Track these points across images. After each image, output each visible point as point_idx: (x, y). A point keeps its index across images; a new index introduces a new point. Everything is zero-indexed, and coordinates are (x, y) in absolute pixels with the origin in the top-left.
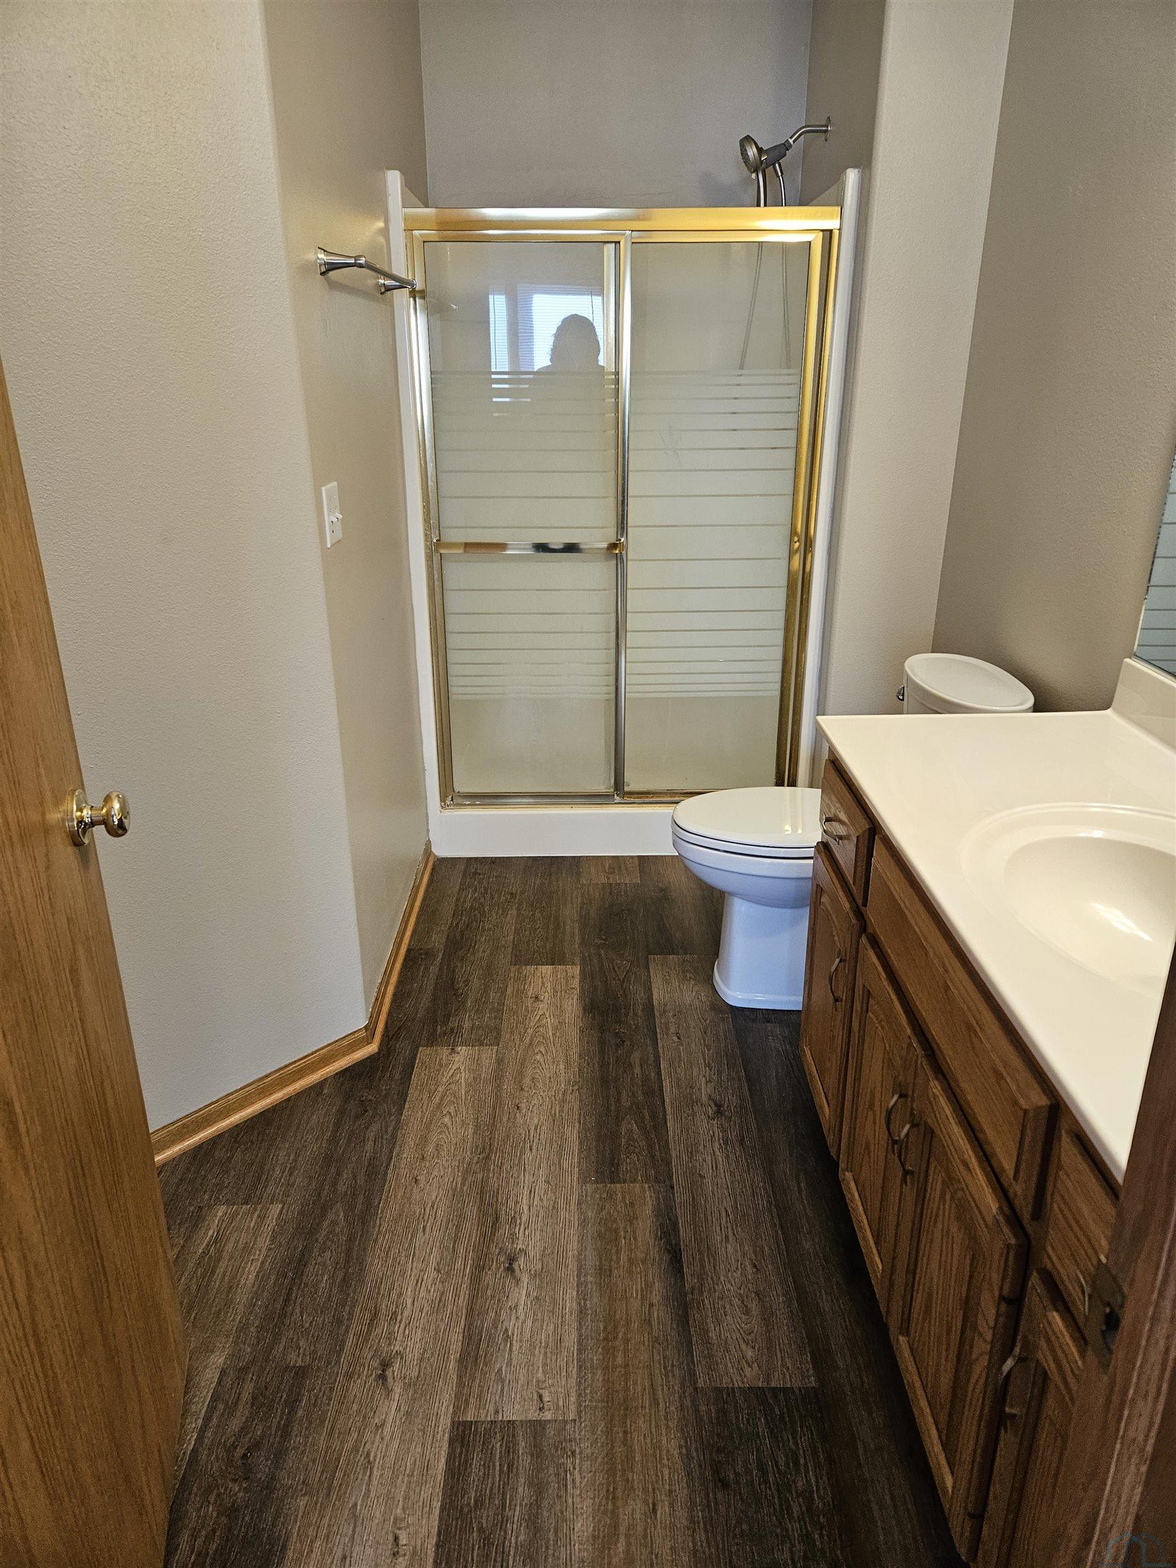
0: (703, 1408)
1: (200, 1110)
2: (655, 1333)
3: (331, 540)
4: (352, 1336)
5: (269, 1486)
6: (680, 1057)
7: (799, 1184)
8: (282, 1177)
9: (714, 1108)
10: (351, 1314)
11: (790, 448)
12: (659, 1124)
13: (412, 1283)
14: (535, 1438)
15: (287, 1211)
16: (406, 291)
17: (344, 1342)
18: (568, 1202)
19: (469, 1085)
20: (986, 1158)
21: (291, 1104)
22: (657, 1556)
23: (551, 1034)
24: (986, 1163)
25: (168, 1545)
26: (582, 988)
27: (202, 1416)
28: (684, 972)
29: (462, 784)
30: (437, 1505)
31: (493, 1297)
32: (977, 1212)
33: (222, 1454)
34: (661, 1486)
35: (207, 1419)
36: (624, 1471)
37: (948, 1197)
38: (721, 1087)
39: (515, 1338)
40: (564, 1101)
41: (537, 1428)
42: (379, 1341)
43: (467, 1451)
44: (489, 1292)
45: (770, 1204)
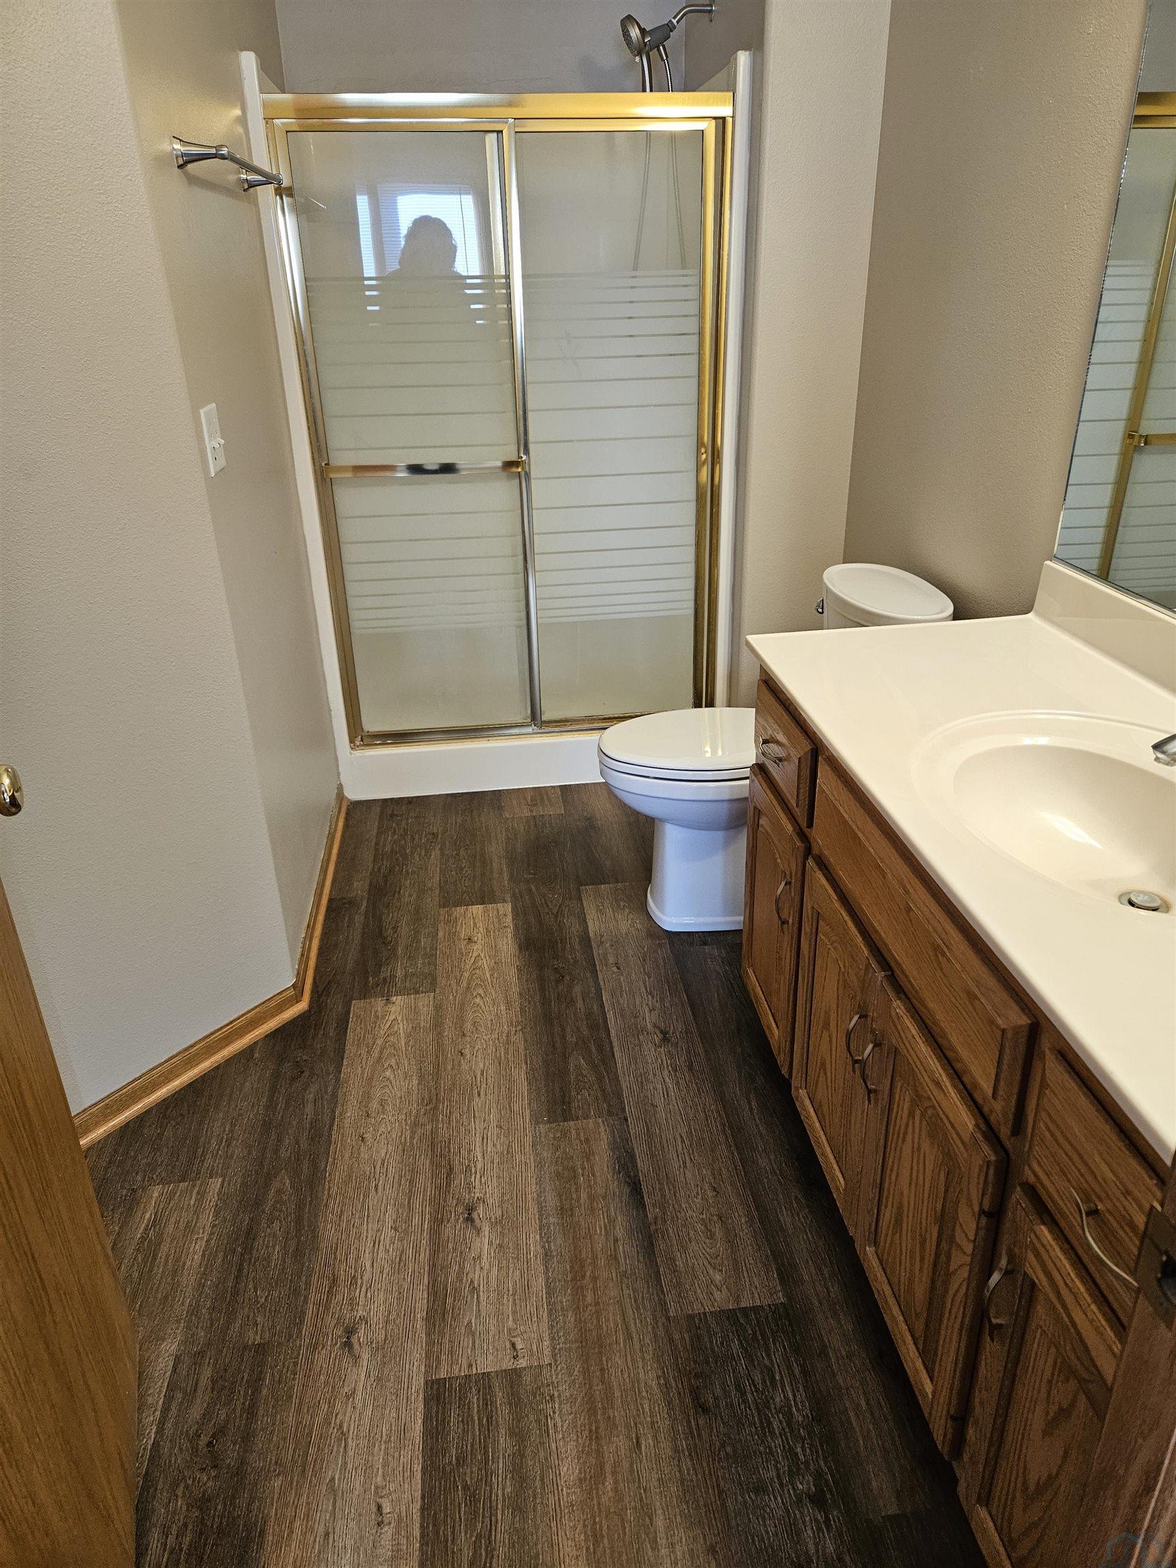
0: (677, 1336)
1: (124, 1087)
2: (622, 1268)
3: (215, 468)
4: (312, 1305)
5: (239, 1472)
6: (621, 987)
7: (750, 1104)
8: (219, 1149)
9: (661, 1036)
10: (308, 1283)
11: (693, 354)
12: (607, 1058)
13: (370, 1244)
14: (511, 1387)
15: (229, 1184)
16: (271, 188)
17: (303, 1313)
18: (522, 1146)
19: (408, 1036)
20: (957, 1075)
21: (220, 1072)
22: (645, 1490)
23: (488, 975)
24: (957, 1080)
25: (138, 1547)
26: (516, 926)
27: (159, 1408)
28: (617, 901)
29: (371, 724)
30: (418, 1468)
31: (455, 1249)
32: (950, 1127)
33: (186, 1445)
34: (642, 1419)
35: (166, 1410)
36: (604, 1408)
37: (918, 1113)
38: (665, 1013)
39: (481, 1289)
40: (508, 1042)
41: (513, 1376)
42: (341, 1308)
43: (444, 1409)
44: (450, 1246)
45: (724, 1125)
